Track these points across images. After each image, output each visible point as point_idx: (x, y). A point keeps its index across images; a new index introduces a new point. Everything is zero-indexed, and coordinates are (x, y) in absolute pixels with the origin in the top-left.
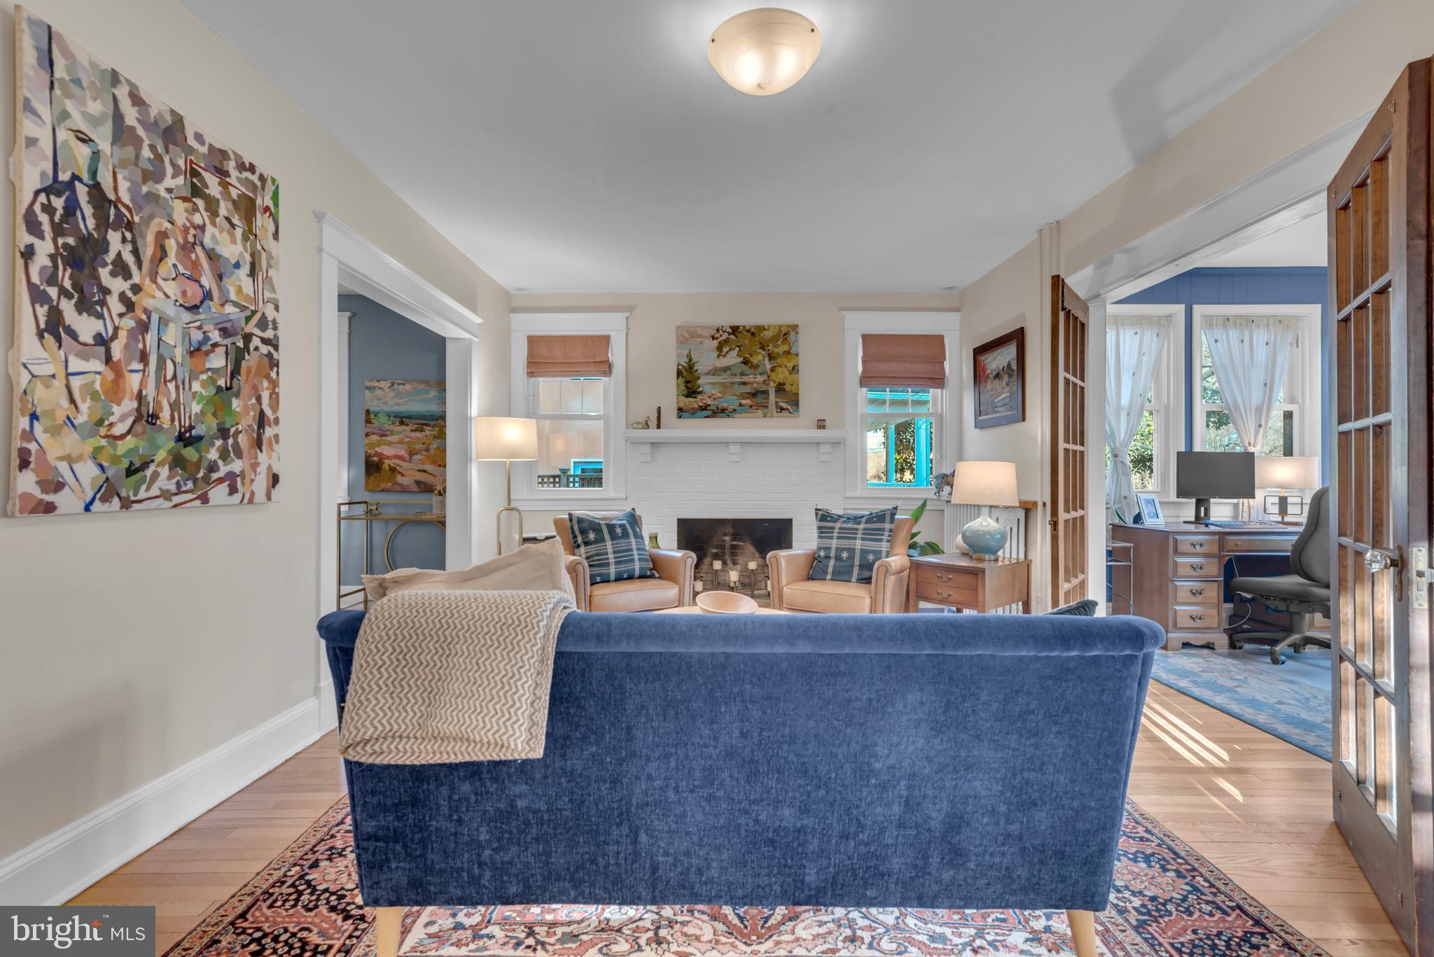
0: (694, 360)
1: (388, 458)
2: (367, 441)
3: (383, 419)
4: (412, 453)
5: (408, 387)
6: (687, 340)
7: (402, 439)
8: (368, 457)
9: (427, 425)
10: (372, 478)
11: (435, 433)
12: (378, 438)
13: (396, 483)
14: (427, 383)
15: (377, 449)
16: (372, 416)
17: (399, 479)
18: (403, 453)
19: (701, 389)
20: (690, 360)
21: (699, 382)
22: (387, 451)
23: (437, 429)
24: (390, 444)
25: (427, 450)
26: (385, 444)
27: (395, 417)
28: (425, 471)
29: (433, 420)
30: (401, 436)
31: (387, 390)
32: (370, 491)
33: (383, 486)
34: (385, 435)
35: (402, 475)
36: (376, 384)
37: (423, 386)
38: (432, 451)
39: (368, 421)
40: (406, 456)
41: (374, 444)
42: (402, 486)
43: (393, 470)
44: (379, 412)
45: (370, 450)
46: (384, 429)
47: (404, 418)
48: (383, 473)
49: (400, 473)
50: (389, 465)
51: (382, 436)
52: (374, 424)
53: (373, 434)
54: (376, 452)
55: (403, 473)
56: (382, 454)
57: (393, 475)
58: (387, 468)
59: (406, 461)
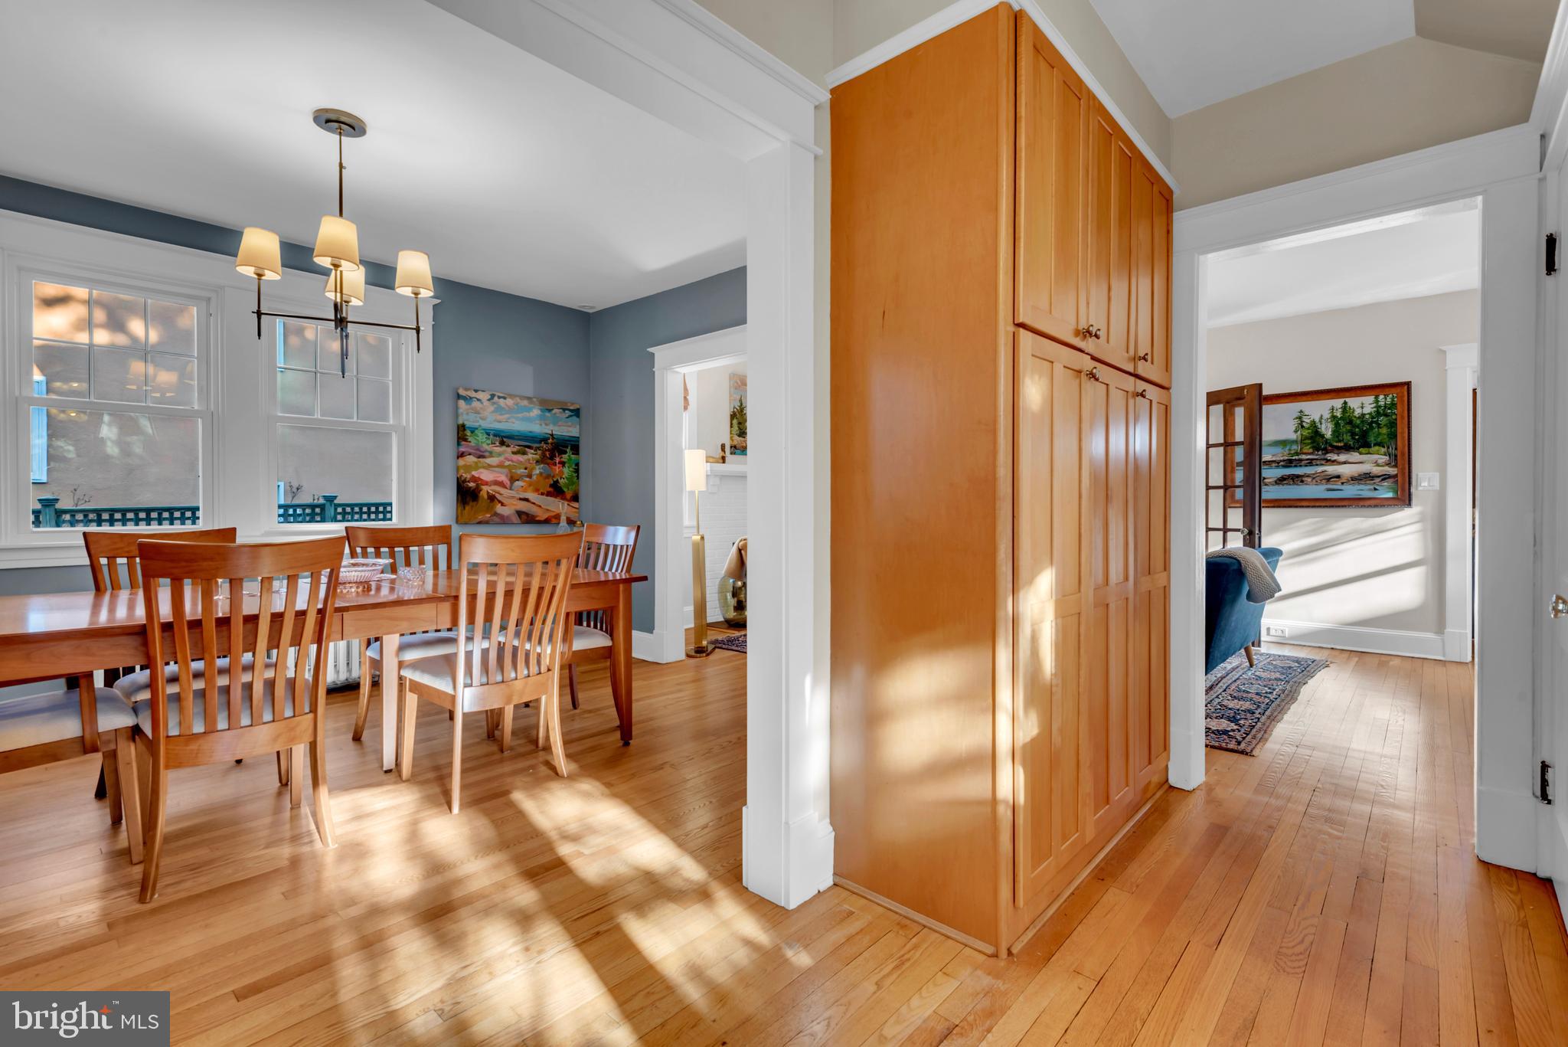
1: (486, 483)
2: (460, 462)
3: (481, 437)
4: (513, 479)
5: (509, 402)
6: (740, 386)
7: (502, 462)
8: (460, 482)
9: (529, 447)
10: (467, 508)
11: (537, 457)
12: (475, 460)
13: (496, 514)
14: (529, 399)
15: (474, 473)
16: (468, 433)
17: (499, 509)
18: (503, 478)
20: (742, 404)
22: (486, 475)
23: (539, 452)
24: (489, 467)
25: (530, 476)
26: (484, 467)
27: (495, 435)
28: (527, 500)
29: (536, 442)
30: (502, 458)
31: (486, 403)
33: (480, 517)
34: (483, 457)
35: (503, 504)
36: (473, 394)
37: (525, 402)
38: (534, 477)
39: (462, 438)
40: (507, 482)
41: (470, 466)
42: (501, 517)
43: (492, 498)
44: (477, 429)
45: (465, 473)
46: (482, 449)
47: (505, 437)
48: (480, 502)
49: (500, 502)
50: (488, 492)
51: (480, 457)
52: (470, 442)
53: (470, 454)
54: (473, 476)
55: (504, 502)
56: (479, 479)
57: (492, 504)
58: (486, 496)
59: (506, 488)
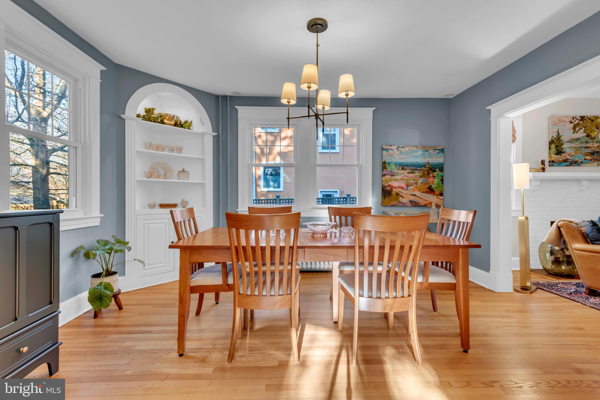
0: (561, 134)
1: (395, 188)
2: (383, 179)
3: (393, 166)
4: (408, 185)
5: (407, 149)
6: (557, 123)
7: (403, 178)
8: (383, 188)
9: (416, 170)
10: (386, 199)
11: (420, 174)
12: (390, 177)
13: (400, 202)
14: (416, 146)
15: (389, 183)
16: (387, 165)
17: (401, 199)
18: (403, 185)
19: (564, 150)
20: (559, 134)
21: (563, 146)
22: (395, 184)
23: (421, 172)
24: (396, 180)
25: (416, 184)
26: (394, 180)
27: (399, 165)
28: (415, 195)
29: (419, 167)
30: (402, 176)
31: (395, 151)
32: (384, 206)
33: (392, 203)
34: (394, 176)
35: (403, 197)
36: (389, 147)
37: (415, 148)
38: (419, 184)
39: (384, 168)
40: (405, 187)
41: (388, 180)
42: (402, 203)
43: (398, 194)
44: (391, 163)
45: (385, 183)
46: (393, 172)
47: (404, 166)
48: (392, 196)
49: (401, 196)
50: (396, 192)
51: (392, 176)
52: (388, 169)
53: (388, 175)
54: (389, 184)
55: (403, 196)
56: (392, 186)
57: (397, 197)
58: (395, 194)
59: (405, 190)
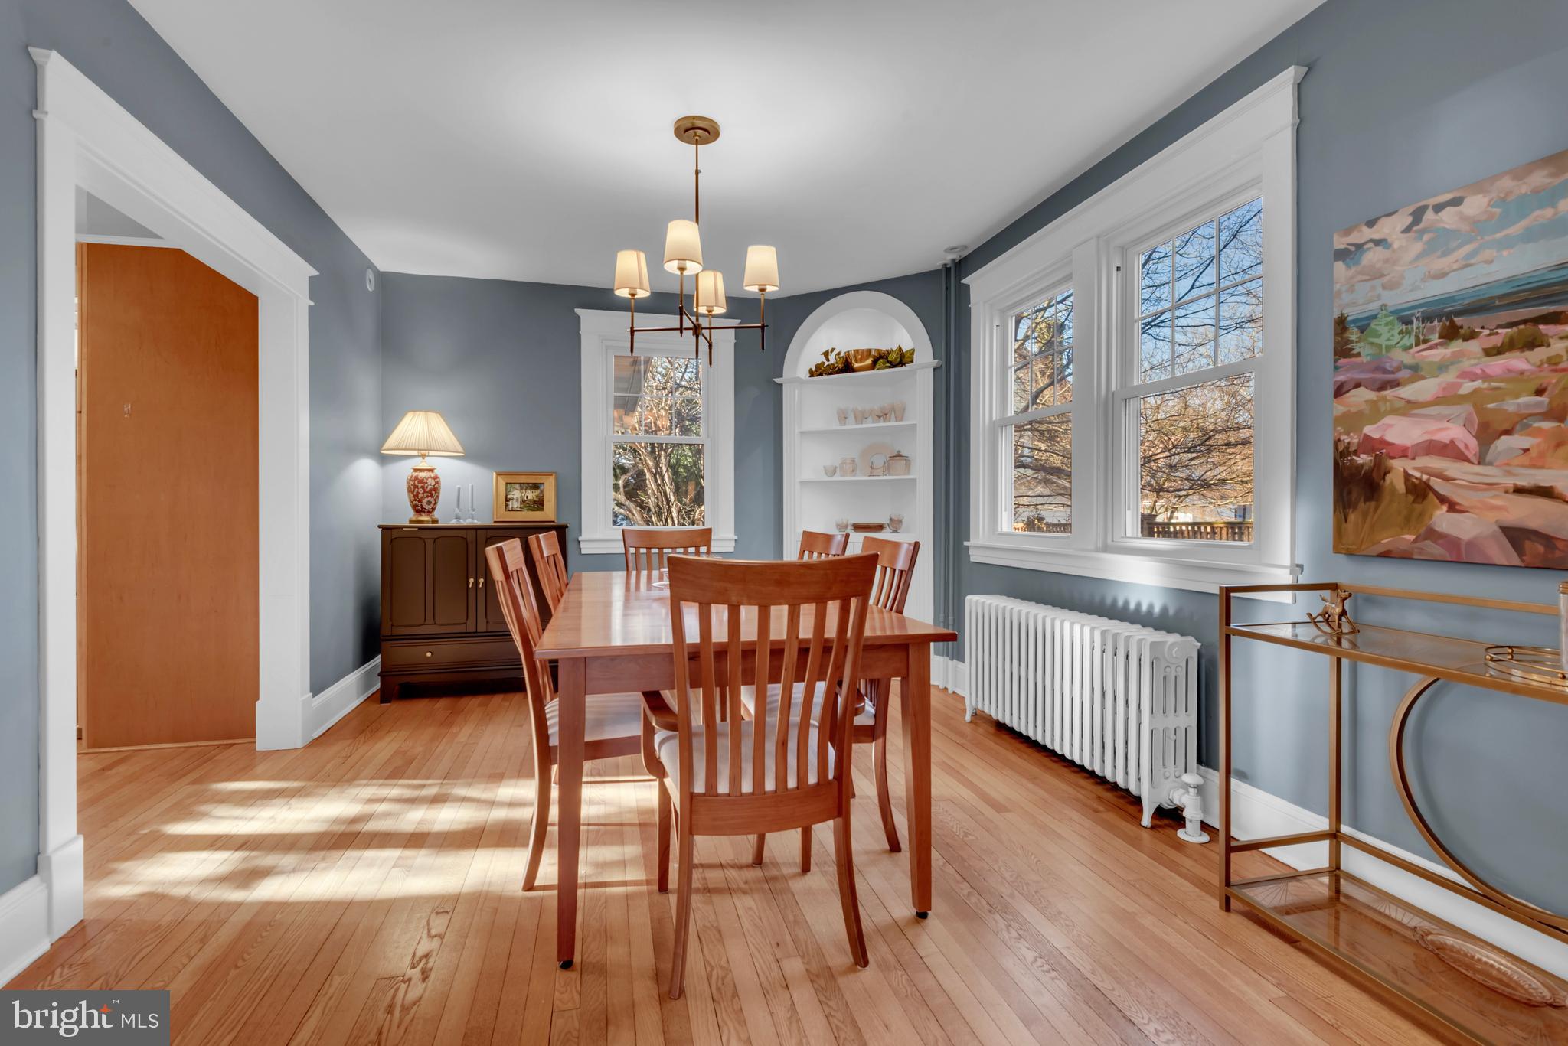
1: (1404, 453)
2: (1339, 408)
3: (1387, 333)
4: (1490, 432)
7: (1453, 386)
8: (1342, 454)
9: (1552, 318)
10: (1352, 517)
12: (1372, 395)
13: (1432, 534)
15: (1369, 430)
16: (1353, 334)
17: (1442, 520)
18: (1455, 432)
22: (1399, 431)
24: (1409, 408)
26: (1394, 411)
27: (1427, 318)
30: (1450, 377)
32: (1350, 554)
33: (1386, 541)
34: (1395, 384)
35: (1453, 507)
39: (1343, 351)
40: (1469, 441)
41: (1360, 414)
42: (1452, 543)
43: (1419, 491)
44: (1375, 317)
45: (1348, 434)
46: (1388, 366)
47: (1459, 313)
48: (1386, 498)
49: (1443, 500)
50: (1407, 476)
51: (1383, 386)
52: (1358, 355)
53: (1358, 385)
54: (1367, 437)
55: (1456, 499)
56: (1383, 442)
57: (1418, 507)
58: (1401, 487)
59: (1467, 460)
